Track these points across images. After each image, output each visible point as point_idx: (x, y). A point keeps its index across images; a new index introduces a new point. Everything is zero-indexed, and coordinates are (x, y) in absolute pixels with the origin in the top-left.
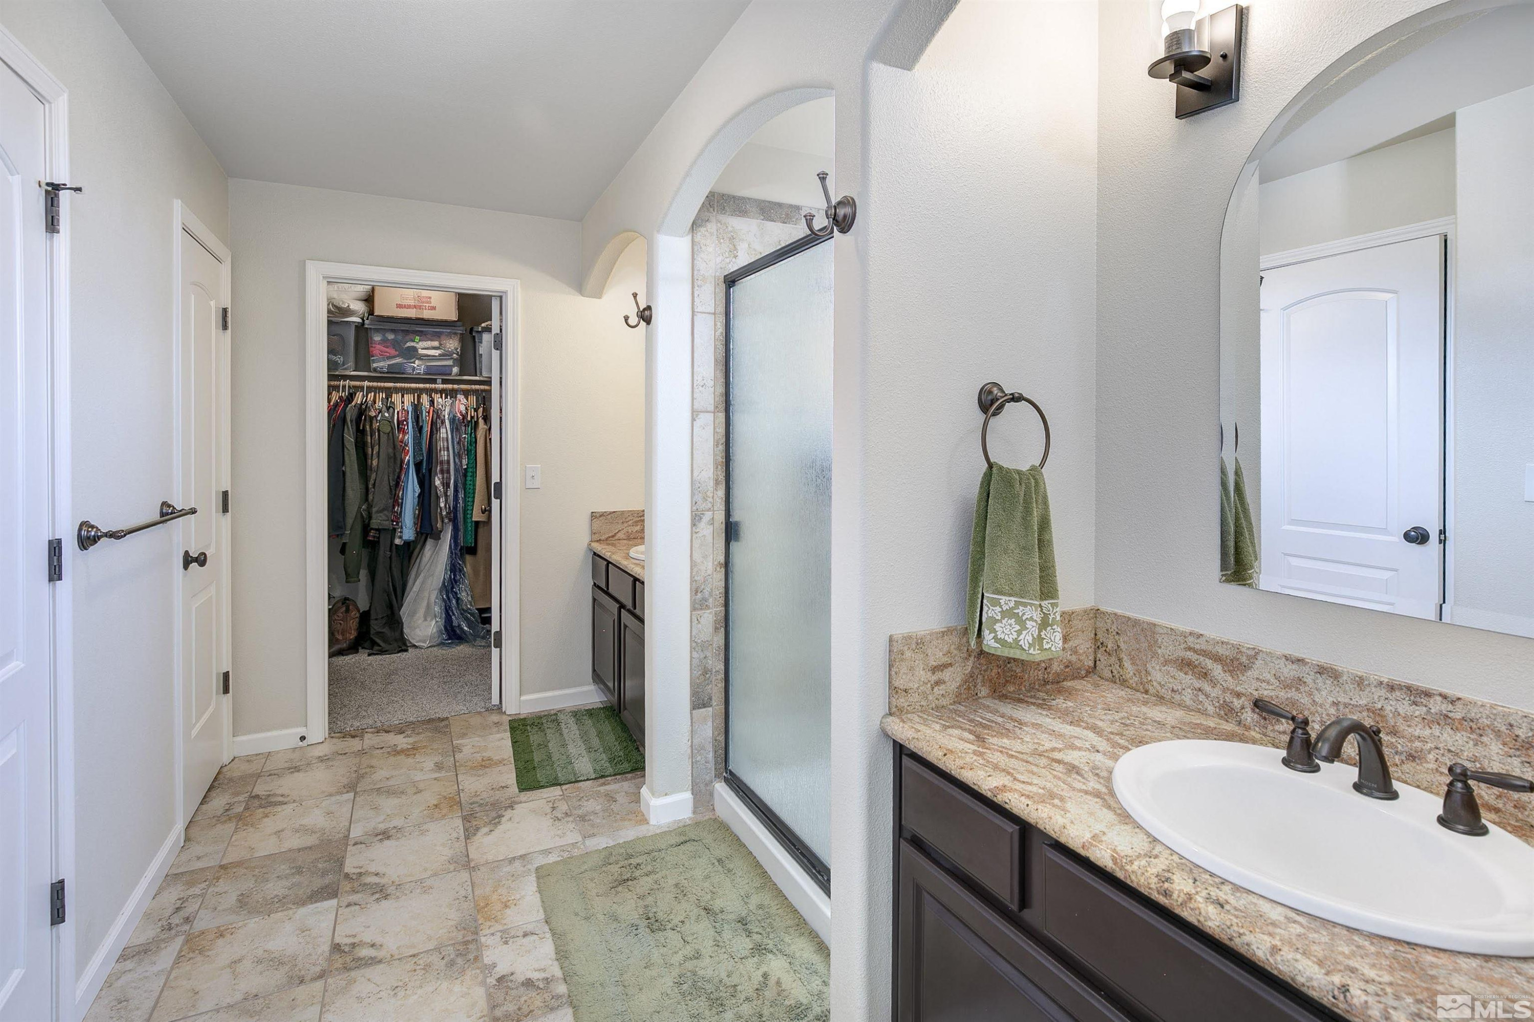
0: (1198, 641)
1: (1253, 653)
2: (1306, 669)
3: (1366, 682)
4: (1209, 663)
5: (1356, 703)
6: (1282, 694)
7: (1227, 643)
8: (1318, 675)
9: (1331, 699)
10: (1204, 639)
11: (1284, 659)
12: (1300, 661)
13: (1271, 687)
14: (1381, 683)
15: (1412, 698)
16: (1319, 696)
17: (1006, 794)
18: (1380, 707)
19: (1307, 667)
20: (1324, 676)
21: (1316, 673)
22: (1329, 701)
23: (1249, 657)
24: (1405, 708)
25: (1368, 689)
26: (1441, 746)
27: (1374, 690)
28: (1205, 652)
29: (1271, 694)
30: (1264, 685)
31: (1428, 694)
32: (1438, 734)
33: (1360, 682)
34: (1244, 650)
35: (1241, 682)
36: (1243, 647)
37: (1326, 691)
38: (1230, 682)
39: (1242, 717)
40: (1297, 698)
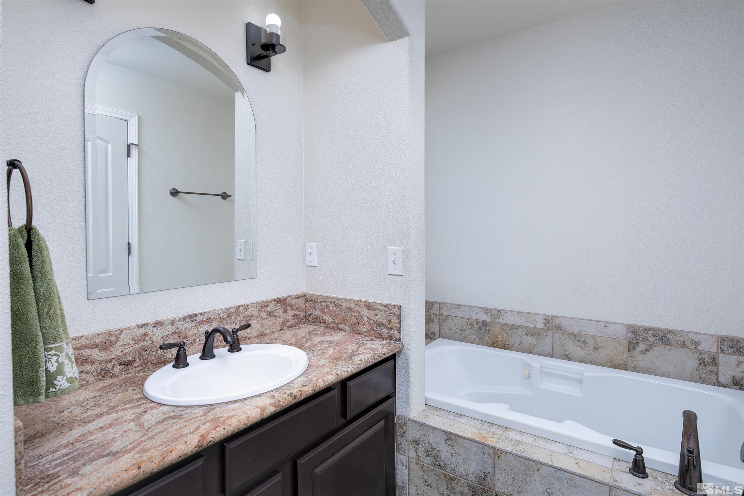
0: (80, 341)
1: (119, 332)
2: (149, 327)
3: (175, 321)
4: (88, 352)
5: (171, 333)
6: (136, 346)
7: (102, 334)
8: (154, 328)
9: (160, 336)
10: (84, 338)
11: (137, 328)
12: (145, 325)
13: (130, 346)
14: (180, 319)
15: (191, 320)
16: (155, 338)
17: (208, 437)
18: (180, 329)
19: (149, 326)
20: (157, 327)
21: (153, 327)
22: (159, 338)
23: (116, 336)
24: (189, 325)
25: (176, 324)
26: (201, 333)
27: (178, 323)
28: (85, 346)
29: (130, 350)
30: (126, 347)
31: (196, 315)
32: (200, 329)
33: (172, 322)
34: (112, 333)
35: (111, 352)
36: (112, 331)
37: (158, 334)
38: (105, 356)
39: (113, 372)
40: (145, 344)
